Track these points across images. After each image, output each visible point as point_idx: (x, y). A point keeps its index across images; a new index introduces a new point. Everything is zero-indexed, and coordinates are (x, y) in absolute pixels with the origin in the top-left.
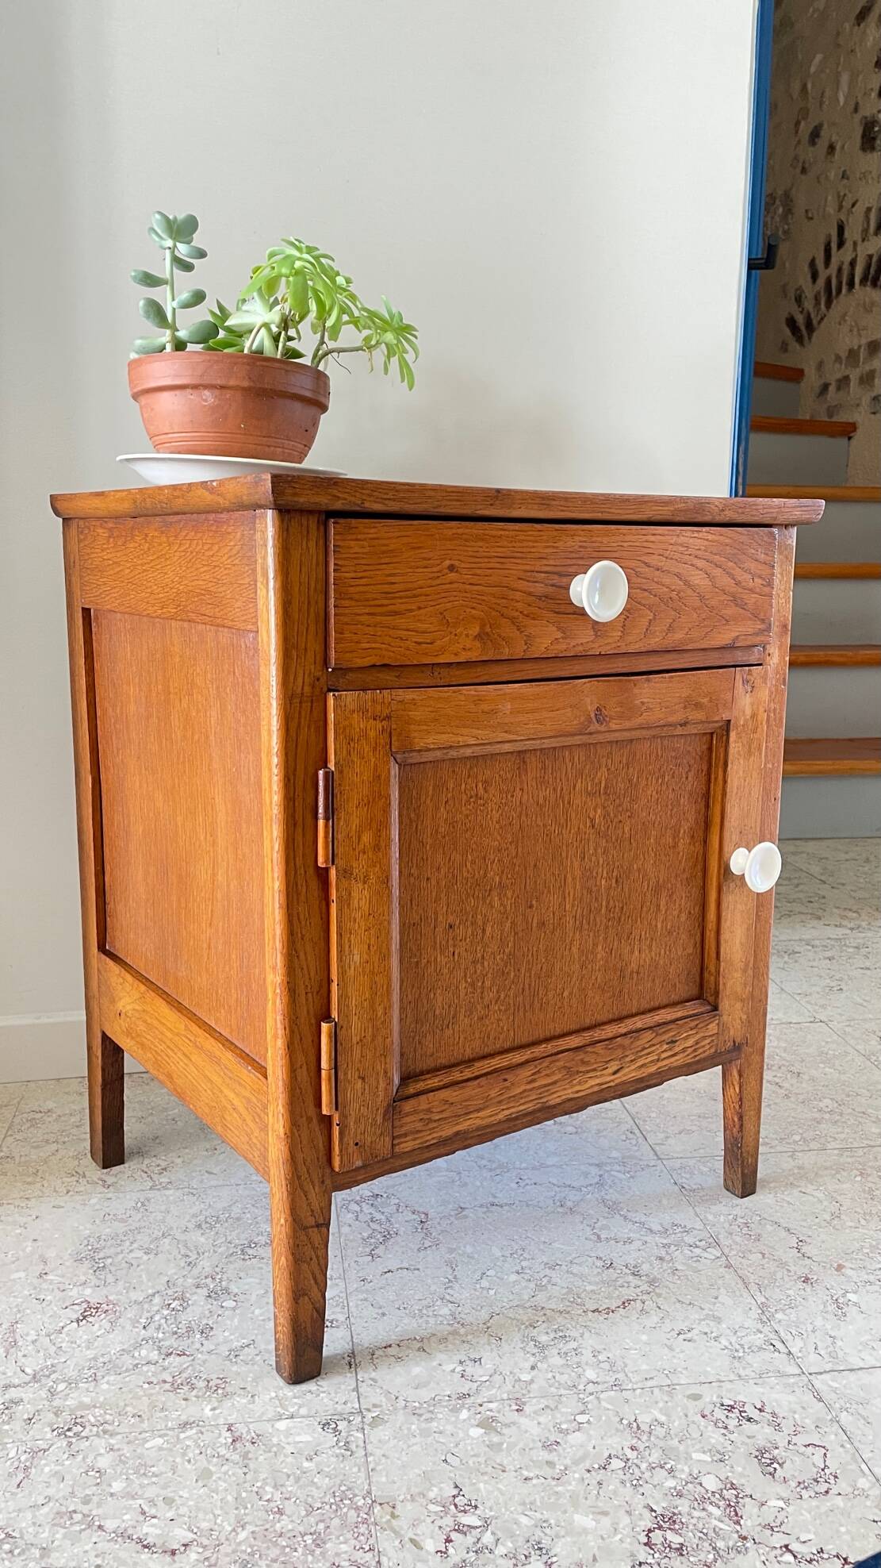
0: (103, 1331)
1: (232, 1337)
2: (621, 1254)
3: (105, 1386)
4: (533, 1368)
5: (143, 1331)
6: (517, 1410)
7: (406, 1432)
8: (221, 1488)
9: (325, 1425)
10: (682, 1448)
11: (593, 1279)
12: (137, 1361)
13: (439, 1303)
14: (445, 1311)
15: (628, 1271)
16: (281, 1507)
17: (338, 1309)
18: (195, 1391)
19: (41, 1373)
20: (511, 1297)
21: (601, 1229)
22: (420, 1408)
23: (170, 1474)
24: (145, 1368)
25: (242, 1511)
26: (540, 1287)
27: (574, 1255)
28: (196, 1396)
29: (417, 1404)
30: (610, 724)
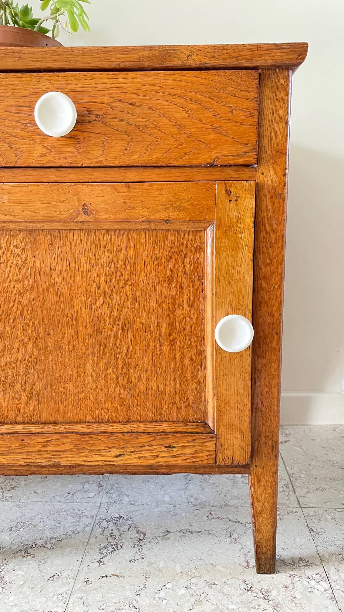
30: (97, 216)
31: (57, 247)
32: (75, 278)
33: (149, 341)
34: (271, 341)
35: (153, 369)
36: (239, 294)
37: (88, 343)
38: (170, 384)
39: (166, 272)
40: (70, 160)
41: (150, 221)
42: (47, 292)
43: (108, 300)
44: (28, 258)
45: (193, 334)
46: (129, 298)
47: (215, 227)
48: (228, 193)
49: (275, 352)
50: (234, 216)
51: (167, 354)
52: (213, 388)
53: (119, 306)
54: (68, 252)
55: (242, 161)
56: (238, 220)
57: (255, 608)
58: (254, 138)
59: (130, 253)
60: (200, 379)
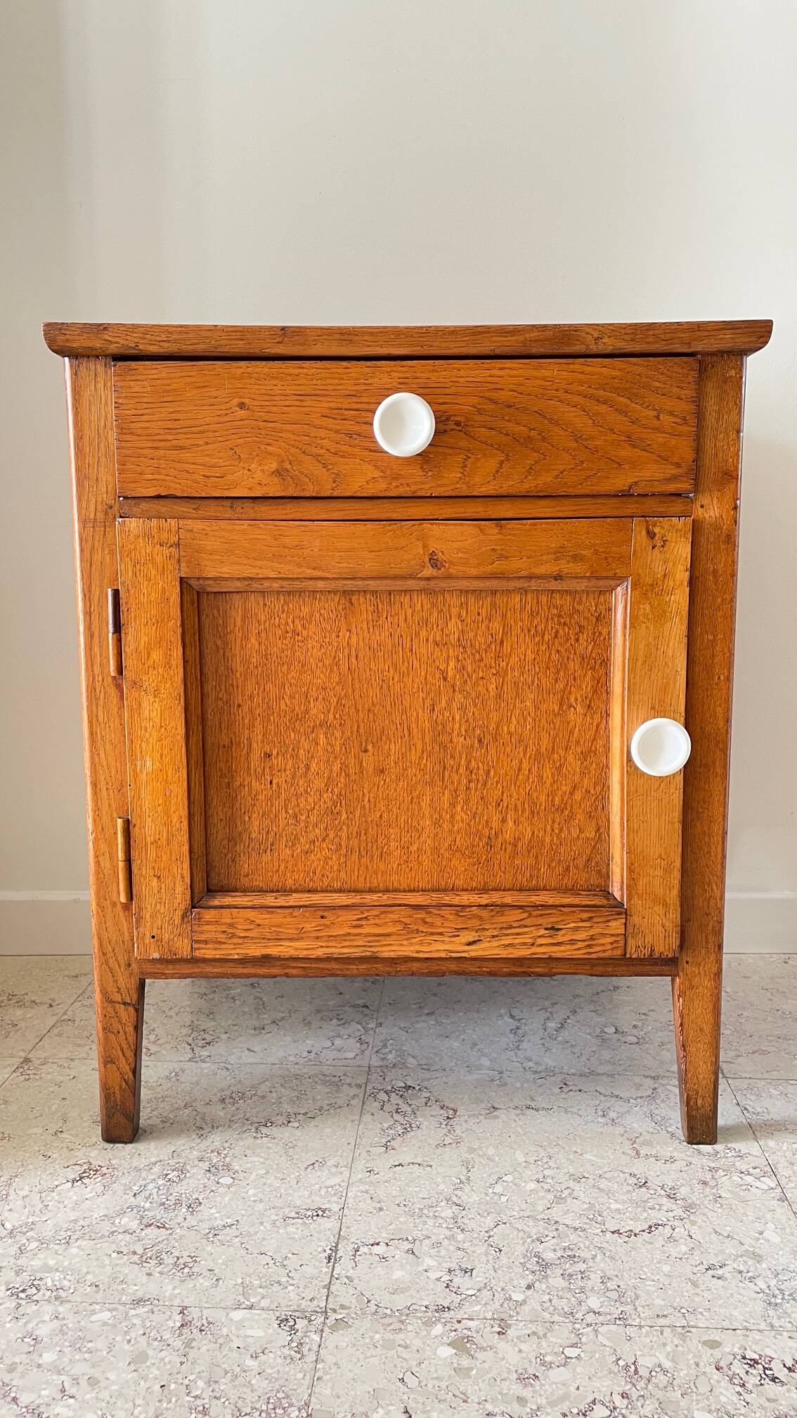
0: (94, 1194)
1: (217, 1215)
2: (658, 1173)
3: (74, 1251)
4: (529, 1287)
5: (133, 1199)
6: (499, 1333)
7: (368, 1340)
8: (151, 1376)
9: (283, 1321)
10: (683, 1403)
11: (621, 1197)
12: (115, 1229)
13: (443, 1204)
14: (448, 1213)
15: (665, 1193)
16: (206, 1406)
17: (335, 1199)
18: (163, 1266)
19: (19, 1230)
20: (524, 1207)
21: (643, 1144)
22: (390, 1316)
23: (105, 1353)
24: (120, 1237)
25: (165, 1405)
26: (559, 1199)
27: (605, 1169)
28: (159, 1273)
29: (388, 1312)
30: (451, 570)
31: (385, 616)
32: (411, 663)
33: (521, 762)
34: (714, 763)
35: (526, 806)
36: (665, 689)
37: (425, 765)
38: (553, 830)
39: (550, 654)
40: (413, 488)
41: (531, 578)
42: (365, 686)
43: (458, 697)
44: (340, 634)
45: (590, 751)
46: (492, 694)
47: (629, 586)
48: (651, 535)
49: (718, 779)
50: (659, 570)
51: (548, 782)
52: (622, 836)
53: (476, 706)
54: (402, 624)
55: (672, 487)
56: (665, 575)
57: (654, 1208)
58: (690, 456)
59: (496, 625)
60: (600, 823)
